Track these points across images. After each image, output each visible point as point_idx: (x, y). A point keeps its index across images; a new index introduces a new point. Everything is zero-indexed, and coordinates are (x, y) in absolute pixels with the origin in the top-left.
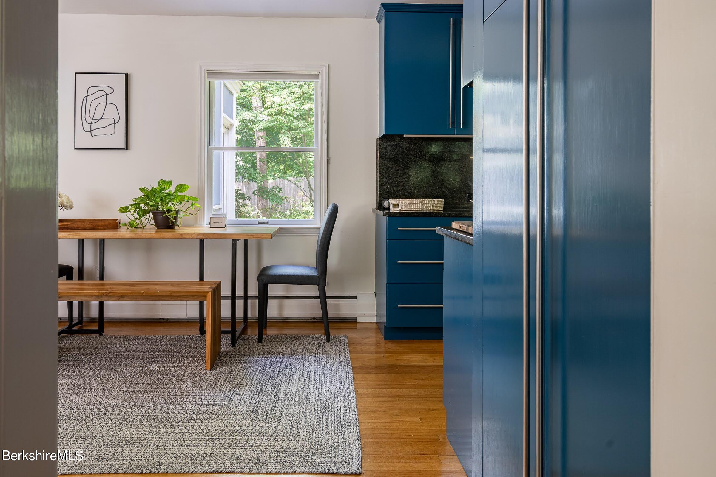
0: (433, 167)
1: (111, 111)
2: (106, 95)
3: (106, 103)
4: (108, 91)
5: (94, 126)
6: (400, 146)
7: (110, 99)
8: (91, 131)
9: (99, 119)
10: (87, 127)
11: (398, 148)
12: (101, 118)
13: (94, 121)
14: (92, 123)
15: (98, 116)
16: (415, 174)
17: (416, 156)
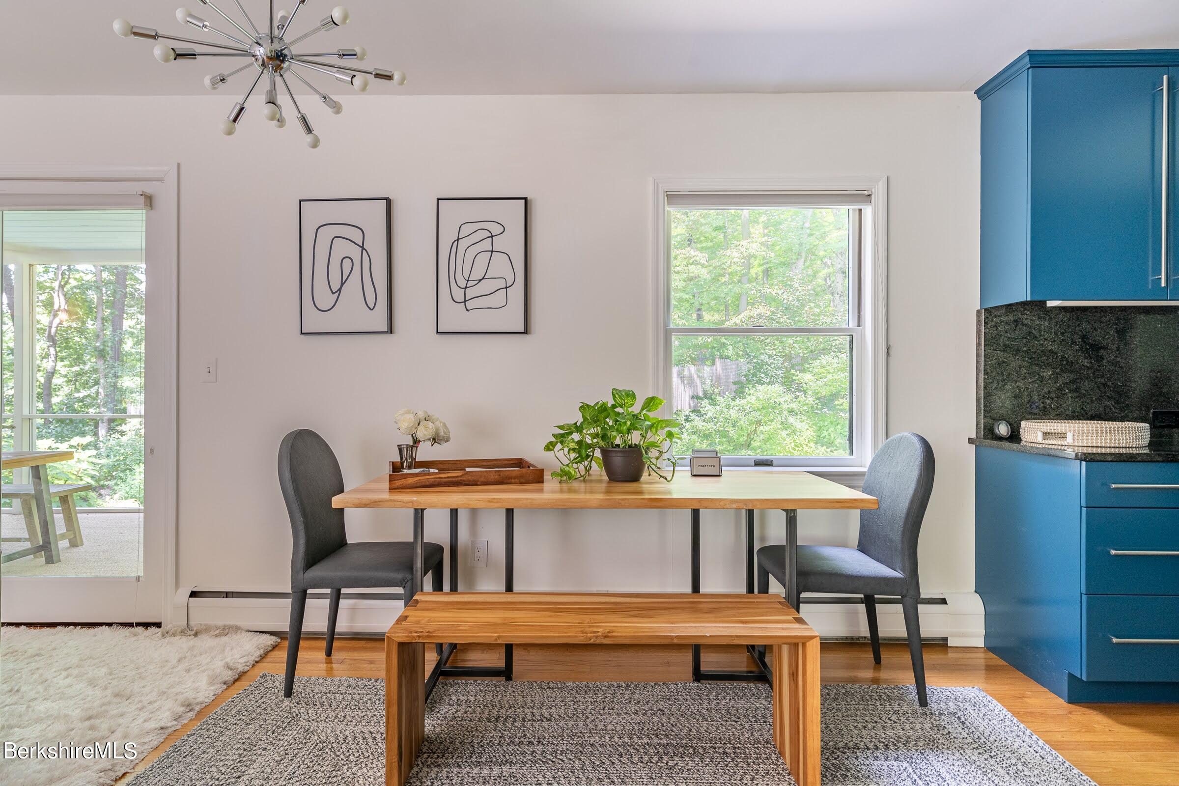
0: (1086, 360)
1: (500, 266)
2: (492, 236)
3: (492, 251)
4: (496, 229)
5: (470, 293)
6: (1023, 324)
7: (499, 243)
8: (465, 301)
9: (480, 280)
10: (459, 295)
11: (1020, 326)
12: (483, 278)
13: (470, 284)
14: (466, 287)
15: (477, 274)
16: (1052, 374)
17: (1054, 341)
